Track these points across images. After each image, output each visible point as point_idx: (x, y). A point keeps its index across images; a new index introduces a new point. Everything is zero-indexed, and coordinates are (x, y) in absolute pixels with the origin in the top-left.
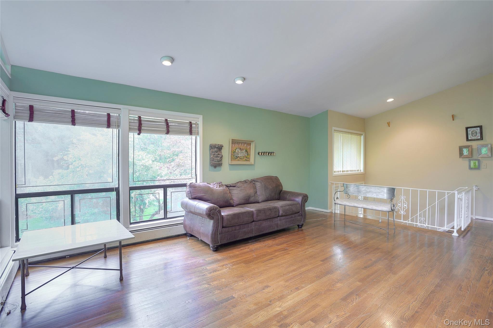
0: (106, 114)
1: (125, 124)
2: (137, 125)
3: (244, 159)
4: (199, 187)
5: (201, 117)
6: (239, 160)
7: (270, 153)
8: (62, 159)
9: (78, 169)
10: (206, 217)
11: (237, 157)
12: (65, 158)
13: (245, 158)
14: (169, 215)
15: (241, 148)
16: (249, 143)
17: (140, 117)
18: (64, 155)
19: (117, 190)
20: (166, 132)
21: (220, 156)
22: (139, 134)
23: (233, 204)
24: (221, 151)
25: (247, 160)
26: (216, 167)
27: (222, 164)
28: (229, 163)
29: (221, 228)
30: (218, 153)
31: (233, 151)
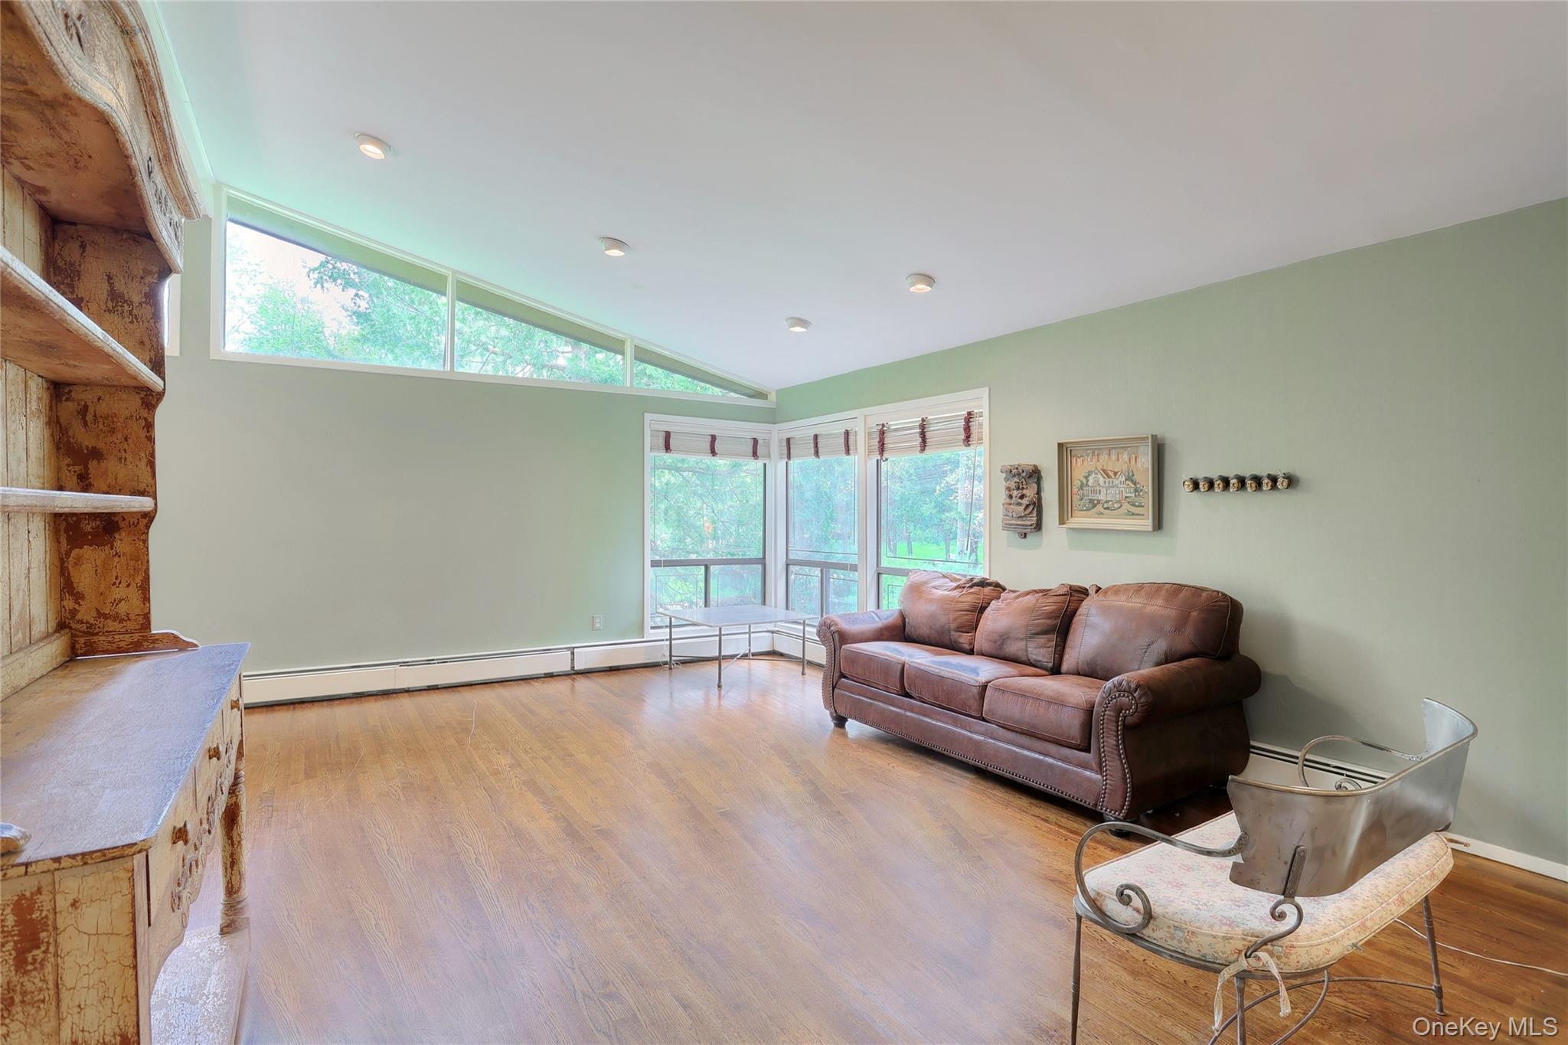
0: (844, 431)
2: (878, 441)
3: (1123, 510)
5: (985, 394)
6: (1102, 514)
7: (1257, 482)
11: (1094, 504)
13: (1126, 507)
16: (1136, 448)
17: (881, 426)
20: (920, 449)
23: (967, 646)
24: (1035, 486)
25: (1133, 514)
26: (1025, 534)
27: (1038, 526)
28: (1060, 524)
29: (837, 675)
30: (1025, 492)
31: (1077, 483)
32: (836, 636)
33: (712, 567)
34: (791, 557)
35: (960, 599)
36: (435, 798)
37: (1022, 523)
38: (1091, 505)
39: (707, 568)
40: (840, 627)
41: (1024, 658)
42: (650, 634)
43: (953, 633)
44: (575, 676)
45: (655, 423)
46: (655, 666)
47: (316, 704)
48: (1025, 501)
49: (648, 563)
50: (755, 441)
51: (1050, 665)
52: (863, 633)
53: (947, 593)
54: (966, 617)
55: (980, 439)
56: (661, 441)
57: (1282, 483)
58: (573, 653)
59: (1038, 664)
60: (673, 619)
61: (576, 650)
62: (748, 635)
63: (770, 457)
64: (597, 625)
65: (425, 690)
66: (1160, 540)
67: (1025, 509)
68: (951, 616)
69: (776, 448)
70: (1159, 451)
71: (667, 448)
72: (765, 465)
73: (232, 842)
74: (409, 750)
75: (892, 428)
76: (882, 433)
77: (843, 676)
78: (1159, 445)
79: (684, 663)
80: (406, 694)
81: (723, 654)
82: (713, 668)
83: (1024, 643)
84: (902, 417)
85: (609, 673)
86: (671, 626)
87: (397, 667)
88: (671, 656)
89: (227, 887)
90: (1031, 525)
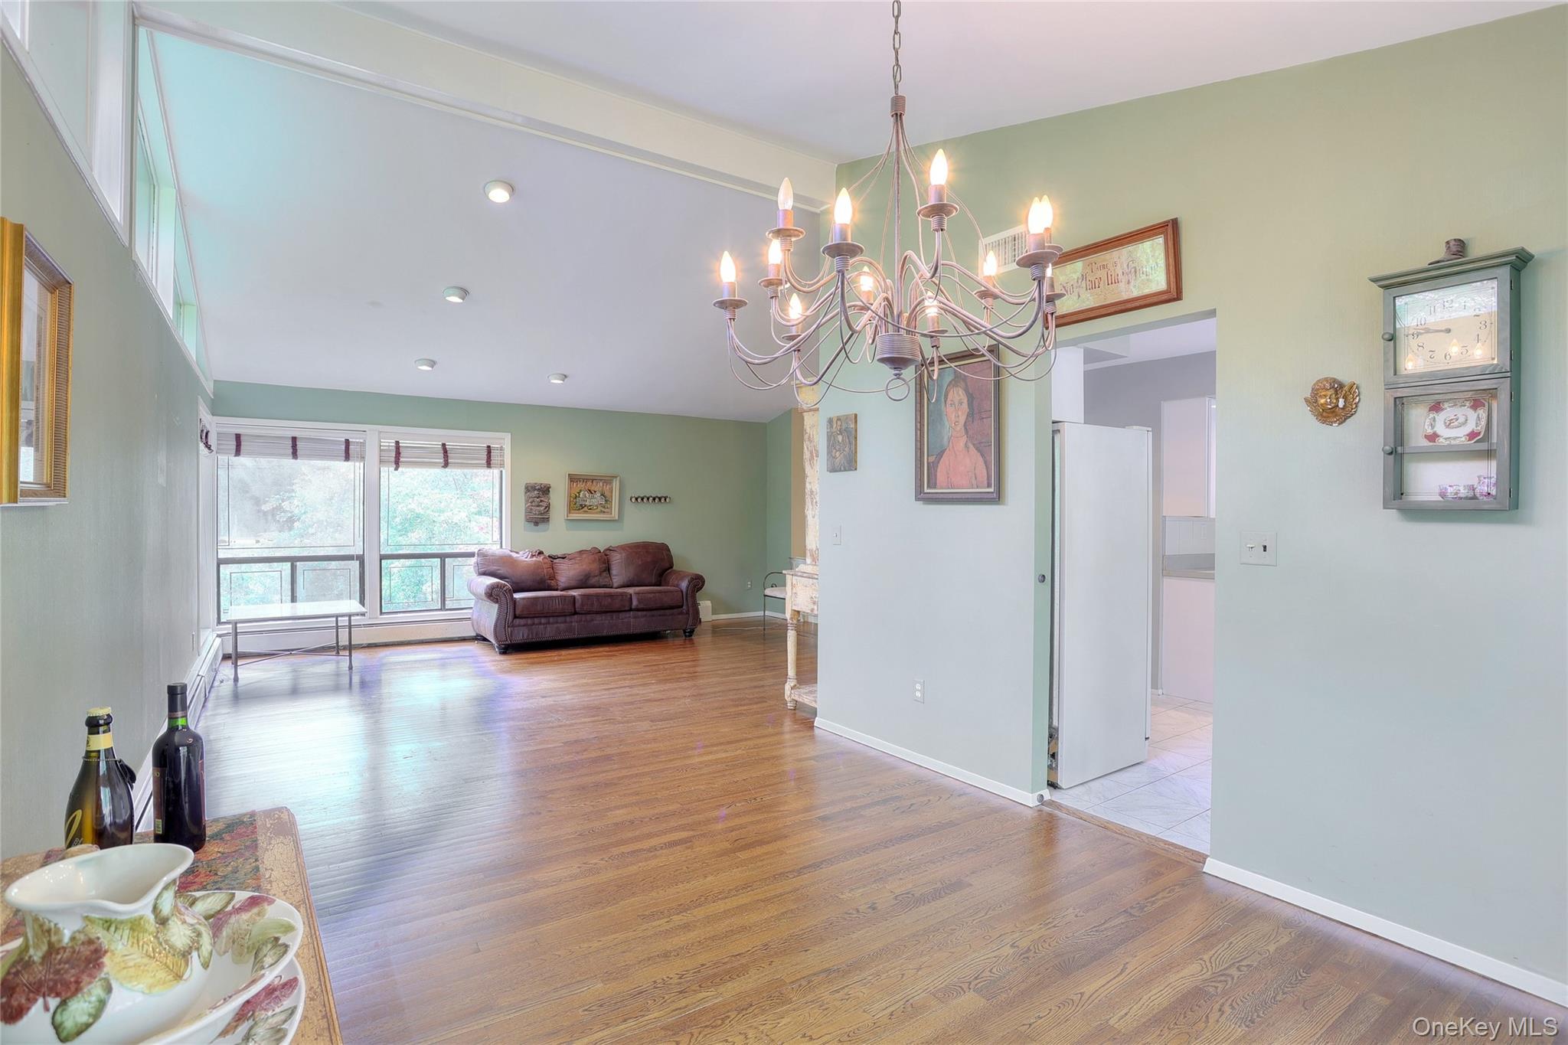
0: (343, 440)
1: (372, 454)
2: (393, 454)
3: (598, 510)
4: (493, 556)
5: (508, 437)
6: (585, 512)
7: (658, 499)
8: (279, 508)
9: (311, 531)
10: (485, 598)
11: (582, 507)
12: (286, 505)
13: (600, 508)
14: (448, 604)
15: (592, 489)
16: (608, 480)
17: (397, 443)
18: (283, 501)
19: (361, 559)
20: (443, 465)
21: (545, 504)
22: (396, 469)
24: (547, 498)
25: (604, 512)
26: (537, 524)
27: (548, 519)
28: (565, 517)
29: (512, 617)
31: (573, 496)
37: (536, 517)
38: (580, 507)
55: (502, 464)
66: (616, 524)
76: (398, 448)
77: (519, 617)
78: (620, 480)
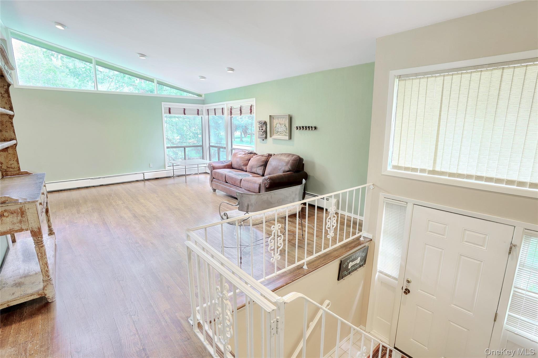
2: (230, 112)
3: (284, 134)
5: (255, 100)
6: (279, 135)
15: (281, 122)
17: (231, 107)
20: (240, 114)
23: (245, 170)
24: (265, 127)
25: (286, 135)
26: (263, 140)
27: (266, 138)
28: (270, 137)
29: (212, 178)
30: (263, 128)
31: (274, 126)
32: (212, 168)
33: (186, 148)
34: (211, 144)
35: (245, 157)
36: (101, 211)
37: (262, 136)
38: (277, 132)
39: (185, 148)
40: (213, 165)
41: (256, 173)
42: (167, 168)
43: (242, 166)
44: (145, 181)
45: (165, 105)
46: (169, 177)
47: (65, 191)
48: (263, 131)
49: (165, 148)
50: (198, 110)
51: (262, 174)
52: (219, 167)
53: (241, 155)
54: (245, 162)
55: (254, 113)
56: (168, 111)
57: (313, 129)
58: (144, 174)
59: (259, 174)
60: (174, 164)
61: (145, 173)
62: (197, 168)
63: (203, 115)
64: (151, 166)
65: (99, 186)
66: (290, 142)
67: (263, 133)
68: (242, 162)
69: (205, 112)
70: (291, 119)
71: (170, 113)
72: (202, 117)
73: (48, 216)
74: (94, 201)
75: (234, 108)
76: (231, 109)
77: (214, 178)
78: (291, 117)
79: (178, 176)
80: (93, 187)
81: (186, 174)
82: (184, 178)
83: (256, 168)
84: (236, 104)
85: (156, 180)
86: (173, 166)
87: (90, 180)
88: (174, 174)
89: (48, 226)
90: (264, 137)
